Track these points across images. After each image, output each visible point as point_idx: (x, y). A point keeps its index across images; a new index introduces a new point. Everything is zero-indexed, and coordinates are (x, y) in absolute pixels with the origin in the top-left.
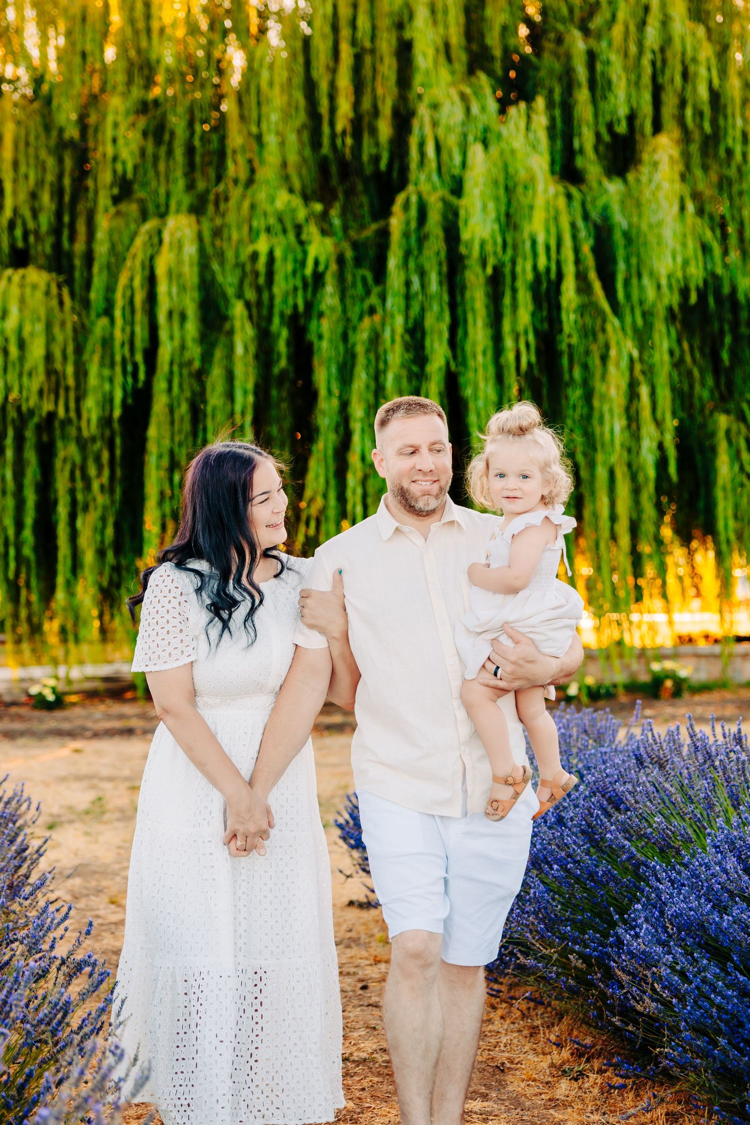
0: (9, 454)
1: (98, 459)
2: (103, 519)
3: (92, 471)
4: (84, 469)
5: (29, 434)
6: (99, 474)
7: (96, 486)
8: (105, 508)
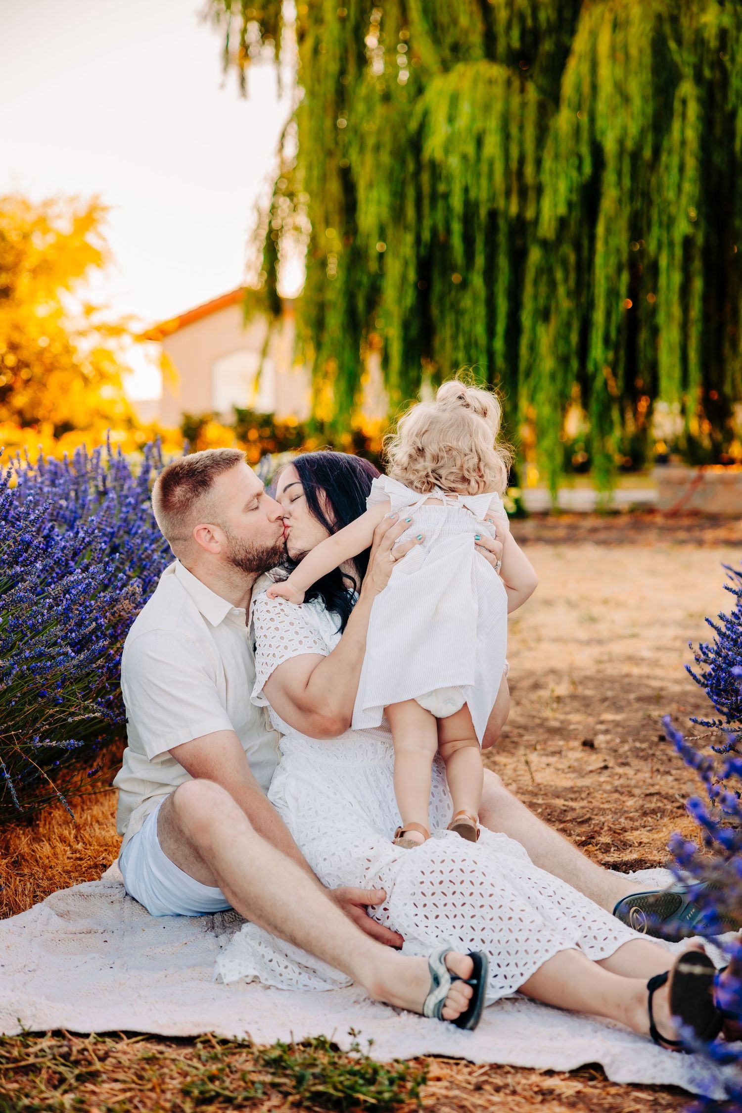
0: (480, 260)
1: (564, 263)
2: (568, 325)
3: (559, 275)
4: (550, 271)
5: (502, 239)
6: (566, 280)
7: (561, 290)
8: (570, 313)
